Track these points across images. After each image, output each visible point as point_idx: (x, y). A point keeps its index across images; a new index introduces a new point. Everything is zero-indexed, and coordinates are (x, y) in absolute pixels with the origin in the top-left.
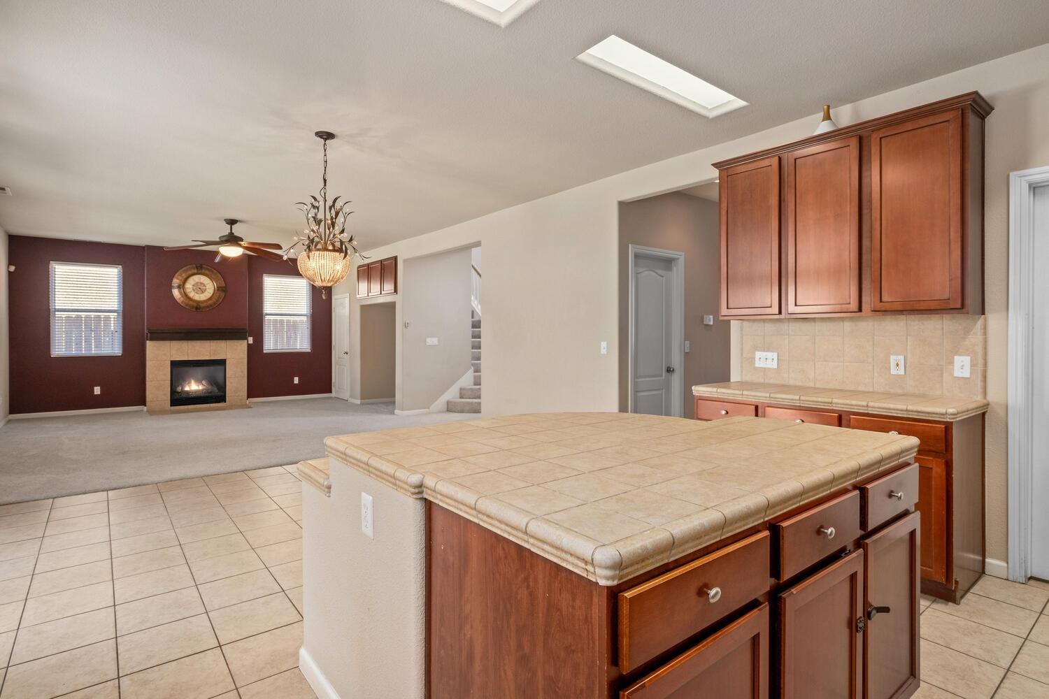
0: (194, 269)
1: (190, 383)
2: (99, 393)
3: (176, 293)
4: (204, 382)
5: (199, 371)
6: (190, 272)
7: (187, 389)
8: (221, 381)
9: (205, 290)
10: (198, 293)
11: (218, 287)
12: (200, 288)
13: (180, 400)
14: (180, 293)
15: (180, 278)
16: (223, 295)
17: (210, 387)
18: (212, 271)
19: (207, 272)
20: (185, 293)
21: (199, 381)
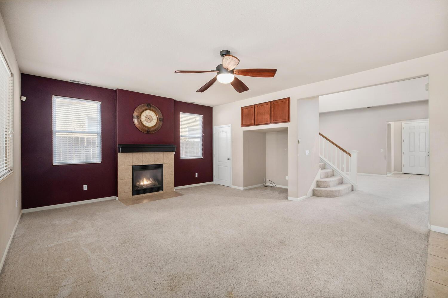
0: (146, 106)
1: (143, 180)
2: (87, 189)
3: (136, 121)
4: (151, 179)
5: (148, 173)
6: (144, 108)
7: (142, 184)
8: (160, 178)
9: (152, 120)
10: (148, 122)
11: (159, 119)
12: (149, 119)
13: (138, 191)
14: (138, 121)
15: (138, 111)
16: (161, 123)
17: (154, 182)
18: (156, 108)
19: (153, 109)
20: (141, 122)
21: (148, 179)
